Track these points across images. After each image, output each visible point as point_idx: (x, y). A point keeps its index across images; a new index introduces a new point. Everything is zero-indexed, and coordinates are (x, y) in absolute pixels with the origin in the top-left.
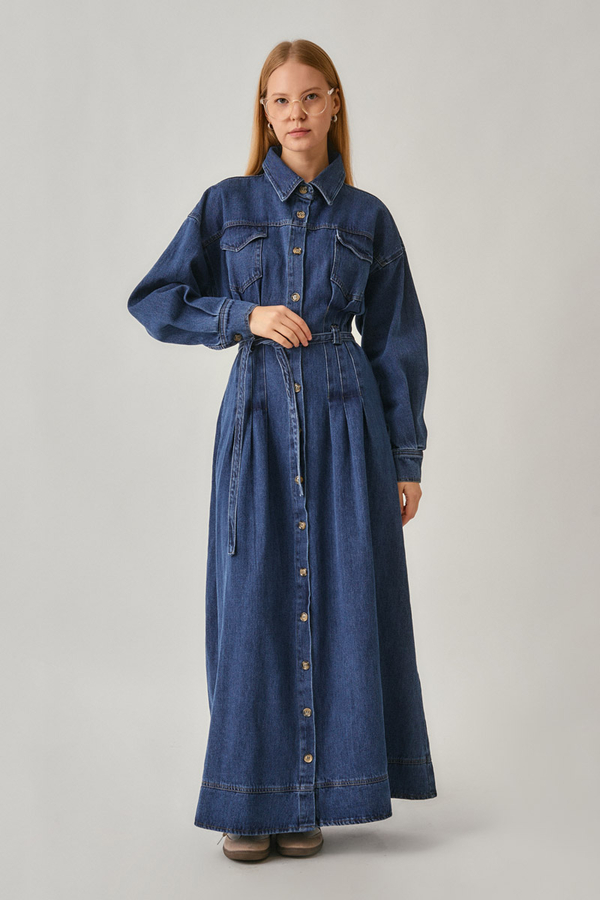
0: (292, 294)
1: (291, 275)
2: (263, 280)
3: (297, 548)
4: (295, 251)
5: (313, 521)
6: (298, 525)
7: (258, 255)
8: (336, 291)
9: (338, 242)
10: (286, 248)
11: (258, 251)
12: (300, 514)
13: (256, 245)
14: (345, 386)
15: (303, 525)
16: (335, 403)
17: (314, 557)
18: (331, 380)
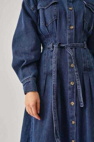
0: (70, 26)
1: (69, 18)
2: (58, 20)
3: (71, 131)
4: (70, 9)
5: (78, 121)
6: (71, 122)
7: (55, 10)
8: (86, 26)
9: (86, 6)
10: (67, 8)
11: (55, 8)
12: (72, 118)
13: (54, 6)
14: (89, 65)
15: (73, 122)
16: (86, 72)
17: (78, 136)
18: (84, 63)
